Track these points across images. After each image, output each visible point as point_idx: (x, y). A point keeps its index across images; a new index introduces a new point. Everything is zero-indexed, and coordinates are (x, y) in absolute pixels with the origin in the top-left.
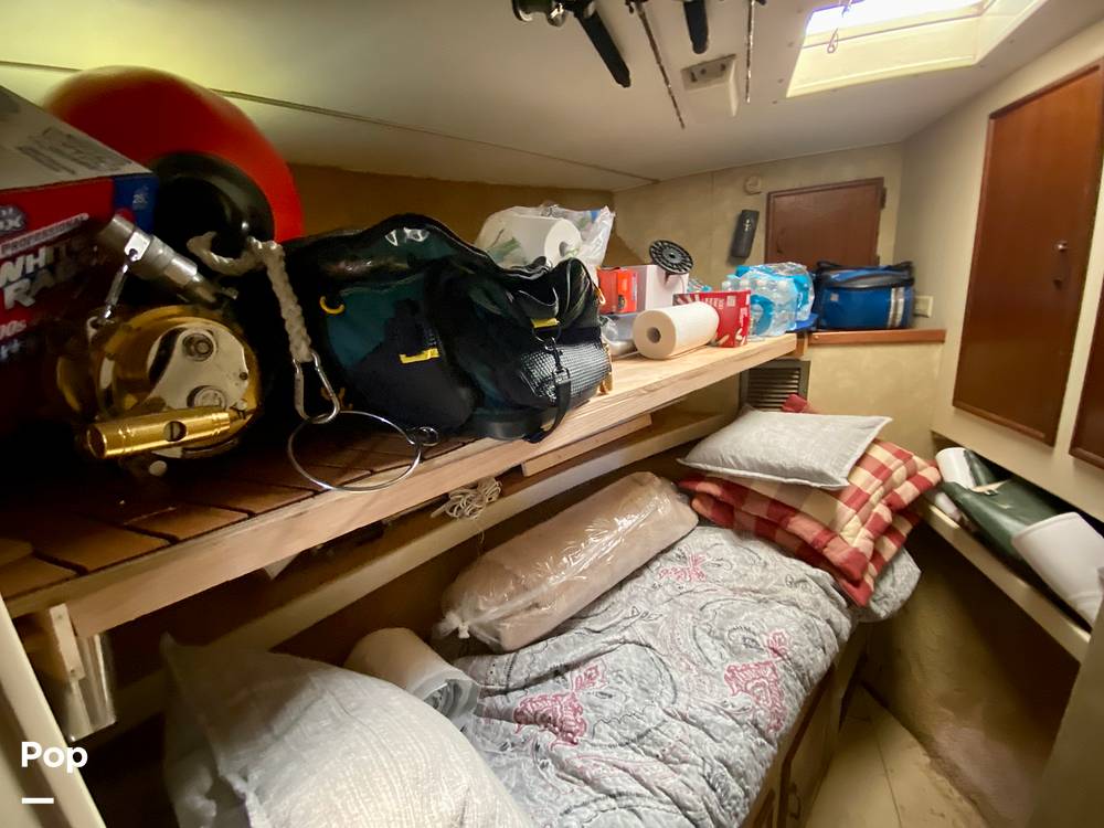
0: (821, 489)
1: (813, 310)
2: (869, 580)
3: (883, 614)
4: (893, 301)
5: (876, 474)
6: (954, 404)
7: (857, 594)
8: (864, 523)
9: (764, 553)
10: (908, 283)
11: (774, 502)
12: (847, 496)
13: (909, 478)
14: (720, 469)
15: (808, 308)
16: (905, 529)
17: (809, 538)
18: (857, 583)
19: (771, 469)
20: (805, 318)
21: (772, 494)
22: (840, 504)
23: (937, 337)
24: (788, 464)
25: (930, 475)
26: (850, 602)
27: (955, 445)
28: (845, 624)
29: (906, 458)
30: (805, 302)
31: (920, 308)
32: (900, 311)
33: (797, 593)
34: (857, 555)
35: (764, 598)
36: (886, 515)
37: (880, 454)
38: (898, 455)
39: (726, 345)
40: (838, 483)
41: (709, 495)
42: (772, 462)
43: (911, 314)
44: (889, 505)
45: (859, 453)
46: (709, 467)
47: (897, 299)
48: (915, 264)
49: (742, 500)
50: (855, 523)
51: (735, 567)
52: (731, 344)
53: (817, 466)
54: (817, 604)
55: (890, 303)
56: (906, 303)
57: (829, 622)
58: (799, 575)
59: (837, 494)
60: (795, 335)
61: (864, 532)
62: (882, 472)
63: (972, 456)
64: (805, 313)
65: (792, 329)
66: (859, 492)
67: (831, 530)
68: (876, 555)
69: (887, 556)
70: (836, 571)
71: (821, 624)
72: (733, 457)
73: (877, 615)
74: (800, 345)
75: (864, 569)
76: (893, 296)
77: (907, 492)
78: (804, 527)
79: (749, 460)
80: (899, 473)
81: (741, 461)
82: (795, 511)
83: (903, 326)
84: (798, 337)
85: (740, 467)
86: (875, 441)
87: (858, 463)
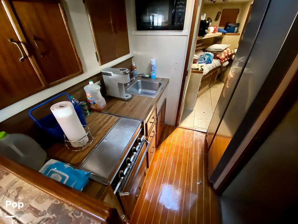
0: (220, 51)
2: (223, 61)
10: (238, 26)
11: (216, 54)
12: (223, 52)
13: (231, 52)
14: (210, 50)
17: (218, 56)
19: (216, 49)
23: (239, 35)
24: (218, 48)
25: (233, 52)
26: (221, 63)
29: (231, 50)
32: (236, 31)
36: (227, 55)
37: (228, 49)
39: (214, 33)
43: (238, 31)
47: (236, 29)
48: (240, 24)
50: (223, 55)
52: (215, 33)
53: (221, 48)
54: (218, 63)
62: (228, 51)
66: (225, 52)
67: (221, 56)
68: (224, 59)
70: (220, 60)
77: (230, 54)
81: (212, 49)
83: (236, 33)
84: (222, 34)
86: (228, 47)
87: (225, 49)
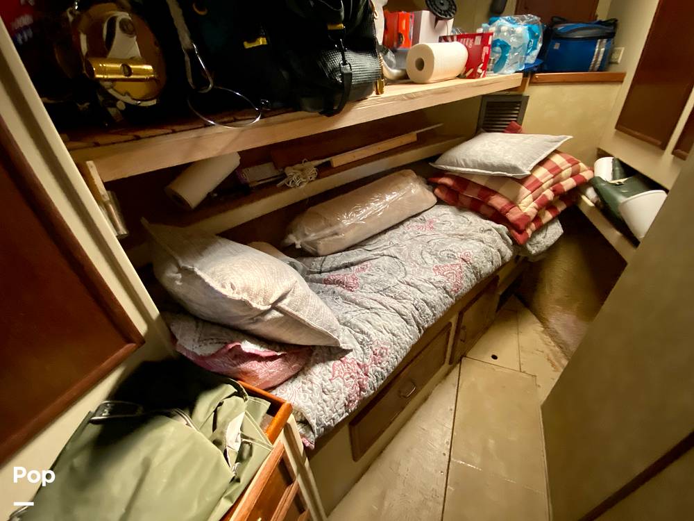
0: (512, 178)
1: (540, 56)
2: (529, 232)
3: (534, 252)
4: (597, 50)
5: (550, 171)
6: (617, 127)
7: (520, 238)
8: (534, 200)
9: (471, 218)
10: (611, 36)
11: (484, 188)
12: (529, 182)
13: (572, 176)
14: (455, 168)
15: (535, 53)
16: (561, 208)
17: (499, 207)
18: (521, 232)
19: (485, 167)
20: (532, 61)
21: (482, 183)
22: (523, 188)
23: (619, 79)
24: (496, 162)
25: (587, 175)
26: (515, 243)
27: (609, 155)
28: (509, 253)
29: (574, 163)
30: (534, 48)
31: (615, 56)
32: (600, 59)
33: (486, 236)
34: (526, 216)
35: (464, 237)
36: (549, 194)
37: (558, 160)
38: (569, 161)
40: (523, 173)
41: (445, 185)
42: (486, 162)
43: (608, 61)
44: (554, 191)
45: (543, 157)
46: (448, 167)
47: (600, 49)
49: (465, 188)
50: (530, 198)
51: (453, 224)
52: (473, 75)
53: (513, 163)
54: (495, 241)
55: (594, 51)
56: (605, 52)
57: (499, 250)
58: (489, 227)
59: (522, 180)
60: (522, 74)
61: (534, 204)
62: (556, 171)
63: (616, 162)
64: (532, 58)
65: (521, 70)
66: (537, 181)
67: (513, 203)
68: (537, 218)
69: (544, 221)
70: (511, 225)
71: (494, 251)
72: (464, 160)
73: (529, 252)
74: (524, 82)
75: (527, 226)
76: (597, 46)
77: (569, 184)
78: (498, 202)
79: (473, 161)
80: (567, 172)
81: (468, 162)
82: (495, 193)
83: (600, 69)
84: (524, 77)
85: (467, 166)
86: (556, 152)
87: (541, 163)
